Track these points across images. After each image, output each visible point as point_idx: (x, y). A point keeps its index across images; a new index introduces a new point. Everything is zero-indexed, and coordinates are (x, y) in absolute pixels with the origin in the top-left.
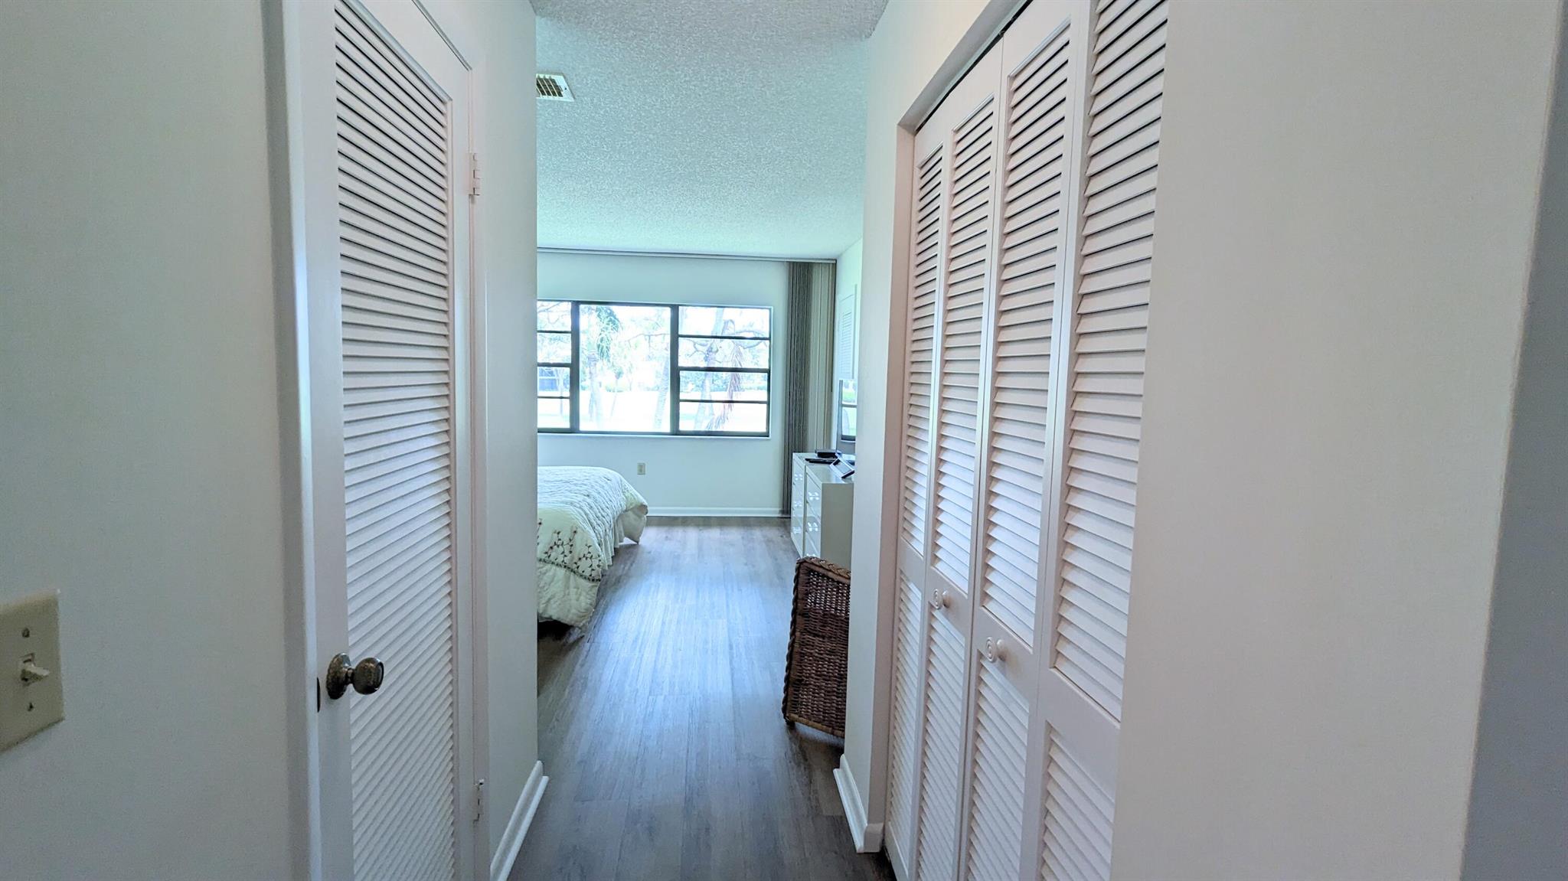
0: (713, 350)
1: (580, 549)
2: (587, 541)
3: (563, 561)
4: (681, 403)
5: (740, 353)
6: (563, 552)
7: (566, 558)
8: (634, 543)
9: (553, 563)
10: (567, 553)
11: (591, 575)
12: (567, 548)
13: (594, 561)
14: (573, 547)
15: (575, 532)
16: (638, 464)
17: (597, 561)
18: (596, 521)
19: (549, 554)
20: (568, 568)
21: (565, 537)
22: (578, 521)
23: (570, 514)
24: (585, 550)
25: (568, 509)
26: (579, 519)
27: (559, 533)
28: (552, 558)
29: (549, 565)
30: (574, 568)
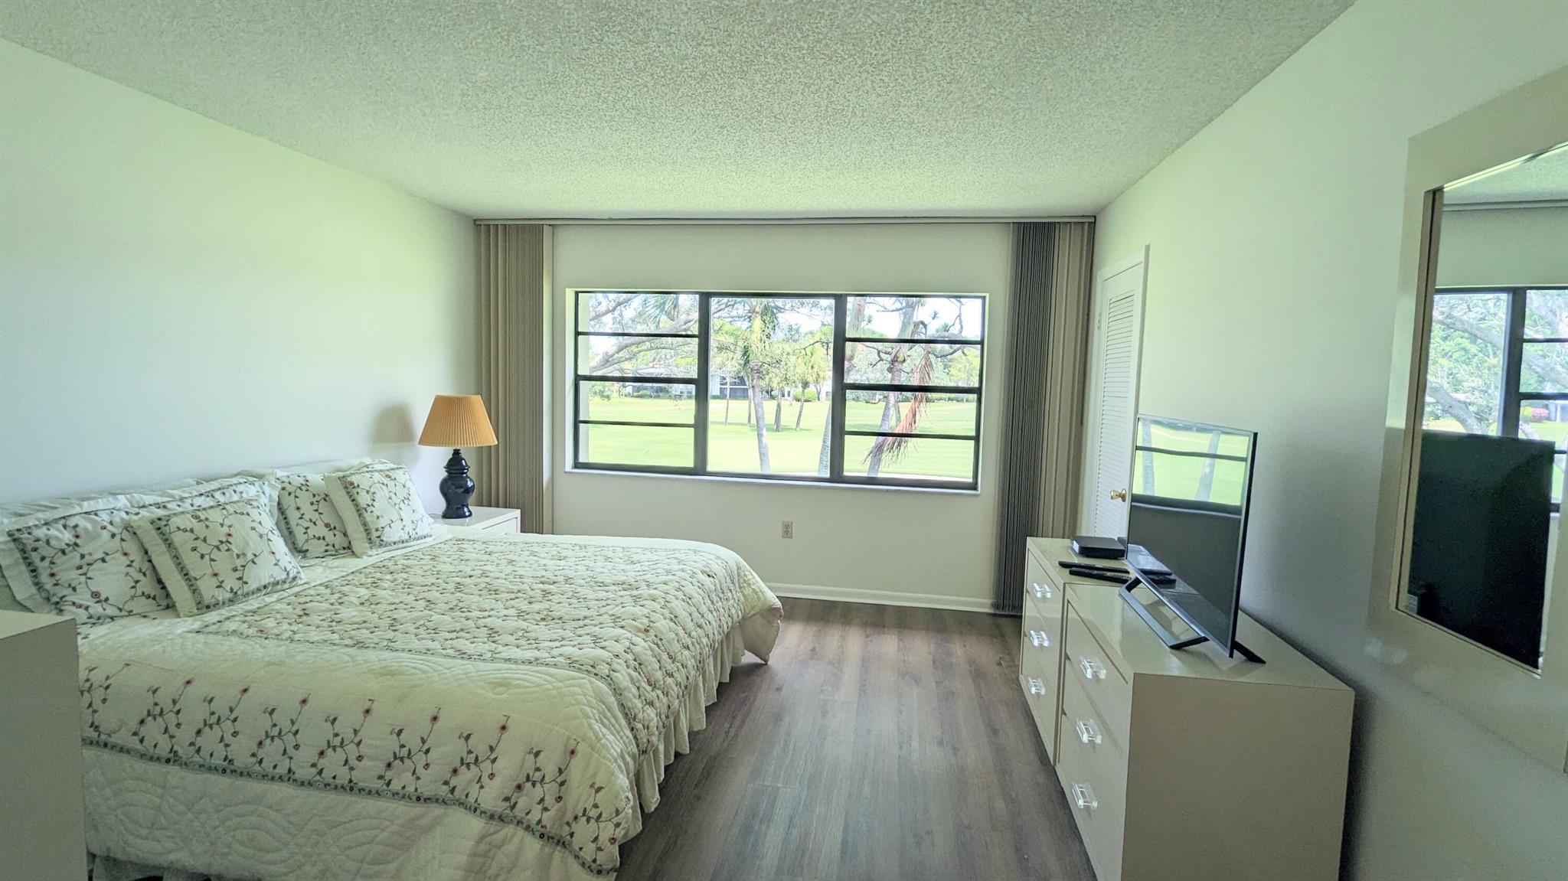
0: (899, 360)
1: (578, 795)
2: (594, 775)
3: (539, 822)
4: (847, 438)
5: (931, 365)
6: (542, 800)
7: (546, 815)
8: (759, 661)
9: (519, 822)
10: (549, 801)
11: (594, 861)
12: (550, 790)
13: (606, 826)
14: (565, 786)
15: (573, 752)
16: (783, 522)
17: (611, 826)
18: (645, 696)
19: (513, 801)
20: (549, 838)
21: (549, 764)
22: (587, 722)
23: (573, 705)
24: (588, 799)
25: (575, 688)
26: (591, 715)
27: (537, 754)
28: (519, 812)
29: (511, 825)
30: (561, 836)
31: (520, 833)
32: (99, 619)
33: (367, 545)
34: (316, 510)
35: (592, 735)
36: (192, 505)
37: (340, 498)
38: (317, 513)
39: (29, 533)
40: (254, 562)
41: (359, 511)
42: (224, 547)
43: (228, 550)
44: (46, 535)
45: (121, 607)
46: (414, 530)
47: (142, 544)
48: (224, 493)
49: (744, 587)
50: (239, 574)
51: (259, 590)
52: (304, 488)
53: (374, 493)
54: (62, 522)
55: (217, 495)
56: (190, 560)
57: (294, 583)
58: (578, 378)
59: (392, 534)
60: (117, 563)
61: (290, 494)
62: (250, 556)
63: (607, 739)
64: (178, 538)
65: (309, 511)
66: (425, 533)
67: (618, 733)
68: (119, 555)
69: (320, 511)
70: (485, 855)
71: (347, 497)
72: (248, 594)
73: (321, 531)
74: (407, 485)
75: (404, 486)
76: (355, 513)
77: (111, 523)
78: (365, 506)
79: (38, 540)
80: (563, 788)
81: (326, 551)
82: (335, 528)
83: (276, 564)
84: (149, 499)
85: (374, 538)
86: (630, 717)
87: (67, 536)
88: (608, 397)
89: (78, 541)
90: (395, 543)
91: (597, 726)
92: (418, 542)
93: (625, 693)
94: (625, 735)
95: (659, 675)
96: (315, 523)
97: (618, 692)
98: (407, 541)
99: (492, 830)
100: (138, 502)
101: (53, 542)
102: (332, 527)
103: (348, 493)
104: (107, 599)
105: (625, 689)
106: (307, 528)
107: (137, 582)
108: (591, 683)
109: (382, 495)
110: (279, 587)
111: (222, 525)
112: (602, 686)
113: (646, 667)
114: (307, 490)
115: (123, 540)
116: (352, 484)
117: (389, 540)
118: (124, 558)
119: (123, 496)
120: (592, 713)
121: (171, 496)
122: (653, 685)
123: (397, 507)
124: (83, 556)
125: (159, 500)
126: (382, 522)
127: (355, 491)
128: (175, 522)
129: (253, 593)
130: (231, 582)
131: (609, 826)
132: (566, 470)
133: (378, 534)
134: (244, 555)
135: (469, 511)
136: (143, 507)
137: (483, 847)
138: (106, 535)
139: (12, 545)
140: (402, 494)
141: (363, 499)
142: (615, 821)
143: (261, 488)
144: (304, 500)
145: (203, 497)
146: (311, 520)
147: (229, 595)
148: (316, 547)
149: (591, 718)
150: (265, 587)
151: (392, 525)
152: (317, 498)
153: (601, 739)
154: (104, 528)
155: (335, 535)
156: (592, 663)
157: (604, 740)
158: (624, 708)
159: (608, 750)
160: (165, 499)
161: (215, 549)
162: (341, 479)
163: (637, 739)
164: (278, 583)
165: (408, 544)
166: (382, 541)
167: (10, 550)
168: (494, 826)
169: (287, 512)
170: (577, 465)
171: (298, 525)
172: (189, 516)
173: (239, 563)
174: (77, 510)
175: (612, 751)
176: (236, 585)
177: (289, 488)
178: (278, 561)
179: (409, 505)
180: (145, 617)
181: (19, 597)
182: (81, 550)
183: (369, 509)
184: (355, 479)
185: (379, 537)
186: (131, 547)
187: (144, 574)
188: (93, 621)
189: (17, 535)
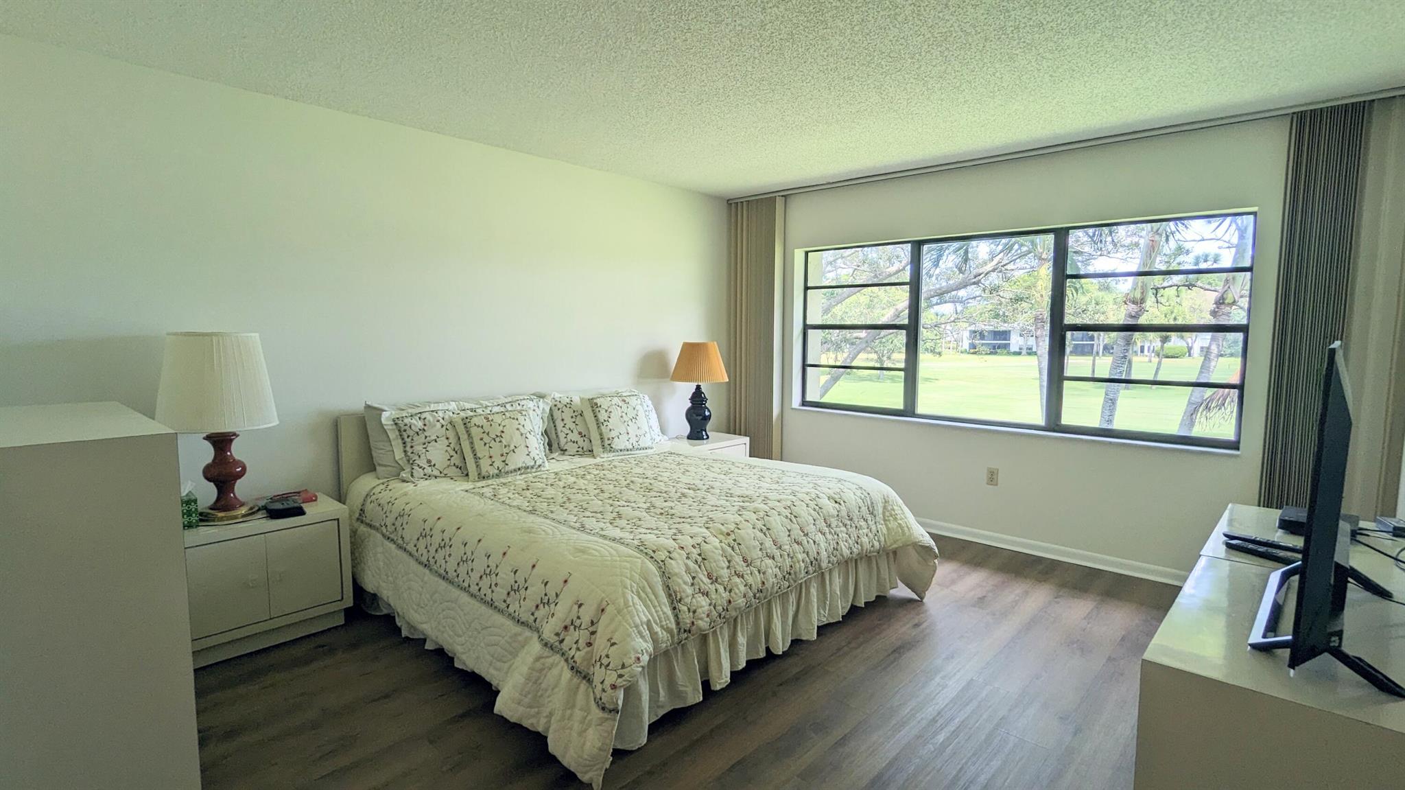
1: (600, 645)
3: (575, 657)
4: (1066, 383)
6: (578, 642)
8: (916, 597)
9: (562, 654)
10: (582, 644)
11: (600, 699)
12: (583, 636)
13: (610, 674)
14: (594, 636)
15: (603, 610)
16: (989, 469)
17: (615, 675)
18: (699, 585)
19: (561, 637)
20: (577, 671)
21: (587, 615)
22: (622, 590)
23: (617, 575)
24: (604, 649)
25: (625, 563)
26: (629, 587)
27: (580, 606)
28: (565, 646)
29: (558, 655)
30: (588, 674)
31: (563, 663)
32: (429, 476)
33: (602, 450)
34: (574, 422)
35: (622, 601)
36: (491, 411)
37: (588, 415)
38: (574, 424)
39: (402, 421)
40: (514, 452)
41: (599, 424)
42: (498, 439)
43: (500, 442)
44: (410, 422)
45: (442, 471)
46: (637, 442)
47: (457, 433)
48: (512, 405)
49: (889, 520)
50: (503, 458)
51: (515, 470)
52: (568, 406)
53: (610, 412)
54: (419, 415)
55: (508, 406)
56: (478, 445)
57: (539, 469)
58: (806, 327)
59: (619, 444)
60: (443, 443)
61: (559, 409)
62: (512, 447)
63: (635, 608)
64: (474, 431)
65: (570, 424)
66: (647, 446)
67: (655, 607)
68: (444, 438)
69: (577, 423)
70: (541, 670)
71: (592, 414)
72: (507, 472)
73: (575, 437)
74: (637, 408)
75: (634, 409)
76: (595, 425)
77: (443, 419)
78: (603, 421)
79: (406, 425)
80: (593, 637)
81: (578, 451)
82: (585, 436)
83: (528, 455)
84: (468, 406)
85: (607, 446)
86: (674, 600)
87: (420, 424)
88: (940, 354)
89: (425, 428)
90: (621, 451)
91: (629, 595)
92: (641, 451)
93: (675, 578)
94: (662, 610)
95: (725, 573)
96: (572, 432)
97: (666, 575)
98: (631, 450)
99: (546, 654)
100: (461, 407)
101: (413, 427)
102: (583, 435)
103: (593, 411)
104: (434, 465)
105: (676, 574)
106: (567, 434)
107: (452, 456)
108: (643, 562)
109: (616, 414)
110: (529, 470)
111: (500, 425)
112: (652, 567)
113: (710, 562)
114: (570, 407)
115: (447, 429)
116: (596, 404)
117: (617, 448)
118: (446, 441)
119: (454, 403)
120: (631, 585)
121: (481, 404)
122: (714, 579)
123: (626, 424)
124: (426, 437)
125: (473, 406)
126: (613, 434)
127: (597, 410)
128: (475, 420)
129: (511, 472)
130: (498, 463)
131: (613, 675)
132: (793, 406)
133: (609, 442)
134: (509, 446)
135: (707, 435)
136: (464, 410)
137: (538, 665)
138: (438, 425)
139: (394, 427)
140: (631, 414)
141: (602, 416)
142: (620, 672)
143: (538, 404)
144: (568, 414)
145: (499, 407)
146: (570, 429)
147: (496, 471)
148: (572, 448)
149: (627, 588)
150: (519, 469)
151: (620, 436)
152: (576, 414)
153: (630, 606)
154: (438, 421)
155: (584, 441)
156: (655, 548)
157: (633, 608)
158: (669, 589)
159: (632, 617)
160: (477, 406)
161: (493, 441)
162: (591, 400)
163: (678, 618)
164: (528, 468)
165: (632, 452)
166: (612, 448)
167: (393, 430)
168: (547, 652)
169: (557, 422)
170: (804, 403)
171: (562, 431)
172: (483, 417)
173: (505, 451)
174: (428, 409)
175: (637, 618)
176: (501, 465)
177: (560, 406)
178: (530, 452)
179: (635, 423)
180: (452, 479)
181: (397, 459)
182: (426, 434)
183: (605, 424)
184: (599, 401)
185: (610, 445)
186: (451, 434)
187: (456, 452)
188: (426, 477)
189: (397, 421)
